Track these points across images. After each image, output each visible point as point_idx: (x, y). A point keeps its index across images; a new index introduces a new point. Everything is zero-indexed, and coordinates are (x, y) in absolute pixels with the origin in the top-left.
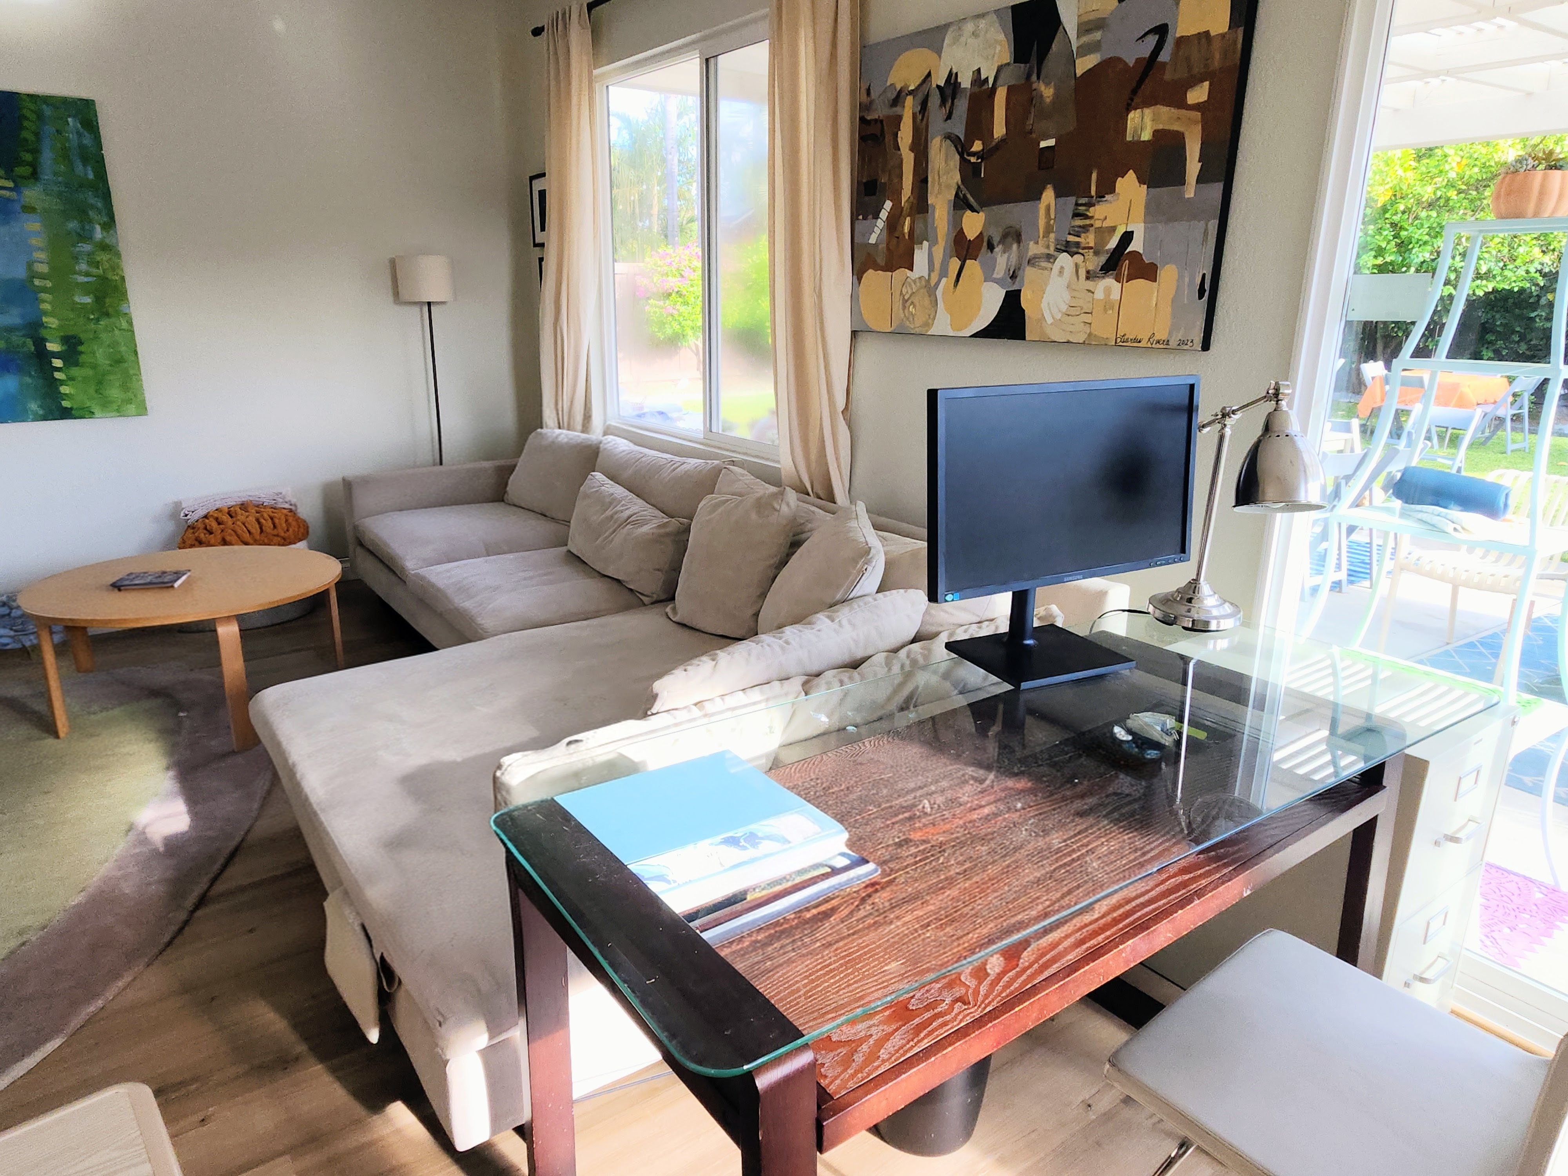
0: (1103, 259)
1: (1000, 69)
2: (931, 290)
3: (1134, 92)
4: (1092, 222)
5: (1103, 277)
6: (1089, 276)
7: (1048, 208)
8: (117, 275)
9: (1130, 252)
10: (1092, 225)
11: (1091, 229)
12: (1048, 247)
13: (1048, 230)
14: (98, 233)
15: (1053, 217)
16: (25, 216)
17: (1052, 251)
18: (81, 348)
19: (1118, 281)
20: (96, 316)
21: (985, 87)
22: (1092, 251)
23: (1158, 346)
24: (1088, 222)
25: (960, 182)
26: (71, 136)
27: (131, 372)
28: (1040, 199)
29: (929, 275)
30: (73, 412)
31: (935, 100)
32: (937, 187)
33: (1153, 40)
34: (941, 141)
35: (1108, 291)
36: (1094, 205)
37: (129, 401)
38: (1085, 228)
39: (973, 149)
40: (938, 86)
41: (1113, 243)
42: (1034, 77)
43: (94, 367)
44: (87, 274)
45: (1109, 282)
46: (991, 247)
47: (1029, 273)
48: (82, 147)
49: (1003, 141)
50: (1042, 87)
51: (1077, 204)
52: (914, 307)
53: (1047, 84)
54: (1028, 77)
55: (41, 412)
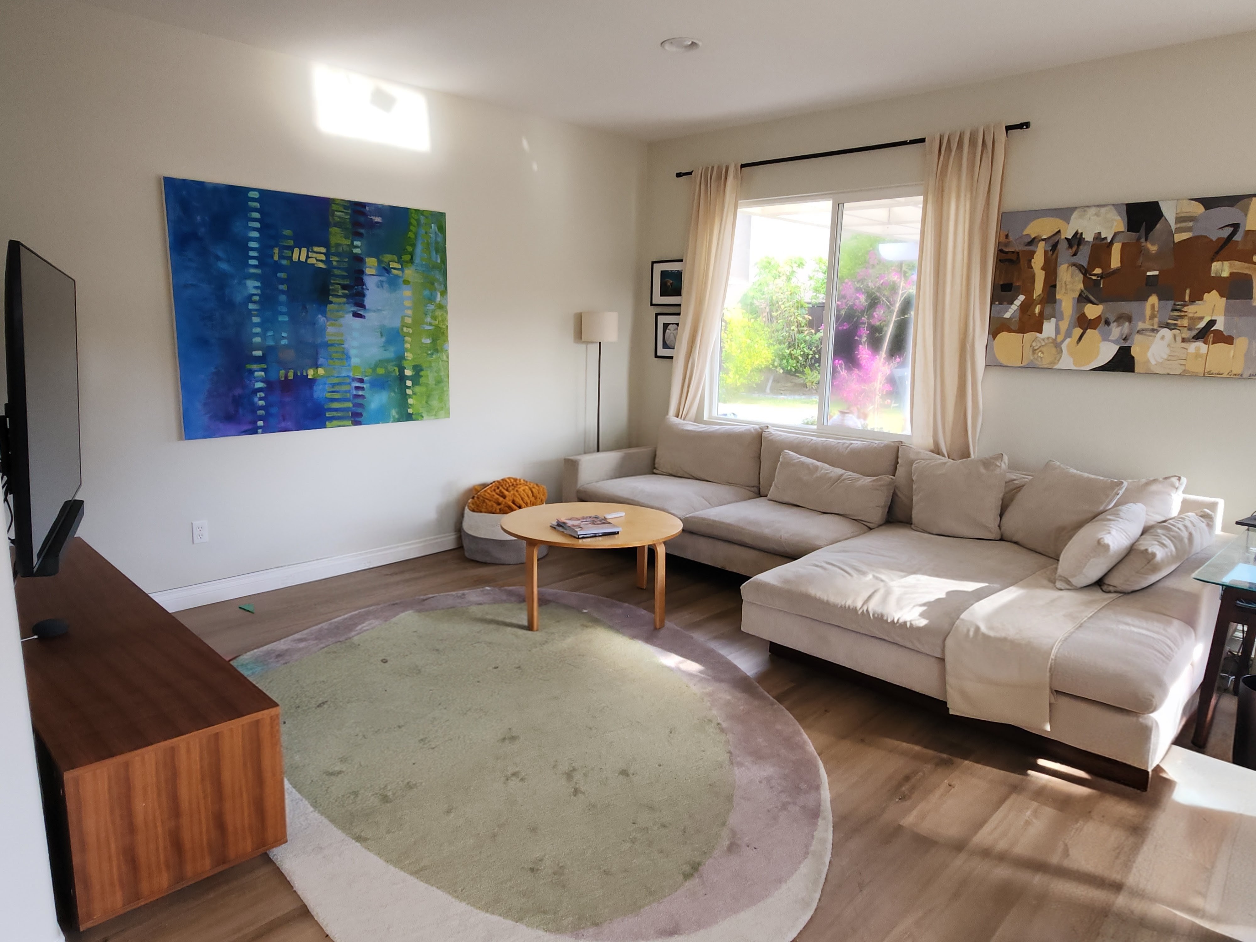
0: (1194, 333)
1: (1116, 234)
2: (1057, 346)
3: (1217, 253)
4: (1186, 314)
5: (1195, 342)
6: (1184, 340)
7: (1153, 306)
8: (445, 325)
9: (1214, 330)
10: (1186, 316)
11: (1186, 317)
12: (1153, 325)
13: (1152, 317)
14: (439, 298)
15: (1156, 309)
16: (404, 286)
17: (1156, 327)
18: (422, 373)
19: (1205, 343)
20: (432, 351)
21: (1105, 241)
22: (1186, 328)
23: (1234, 376)
24: (1183, 314)
25: (1083, 288)
26: (432, 235)
27: (445, 389)
28: (1147, 301)
29: (1056, 336)
30: (413, 416)
31: (1063, 246)
32: (1063, 291)
33: (1230, 230)
34: (1068, 267)
35: (1198, 349)
36: (1188, 306)
37: (442, 408)
38: (1181, 317)
39: (1095, 272)
40: (1066, 238)
41: (1202, 325)
42: (1143, 240)
43: (427, 385)
44: (431, 325)
45: (1200, 344)
46: (1107, 323)
47: (1138, 338)
48: (437, 243)
49: (1117, 270)
50: (1149, 246)
51: (1175, 304)
52: (1043, 353)
53: (1153, 245)
54: (1139, 239)
55: (397, 416)
